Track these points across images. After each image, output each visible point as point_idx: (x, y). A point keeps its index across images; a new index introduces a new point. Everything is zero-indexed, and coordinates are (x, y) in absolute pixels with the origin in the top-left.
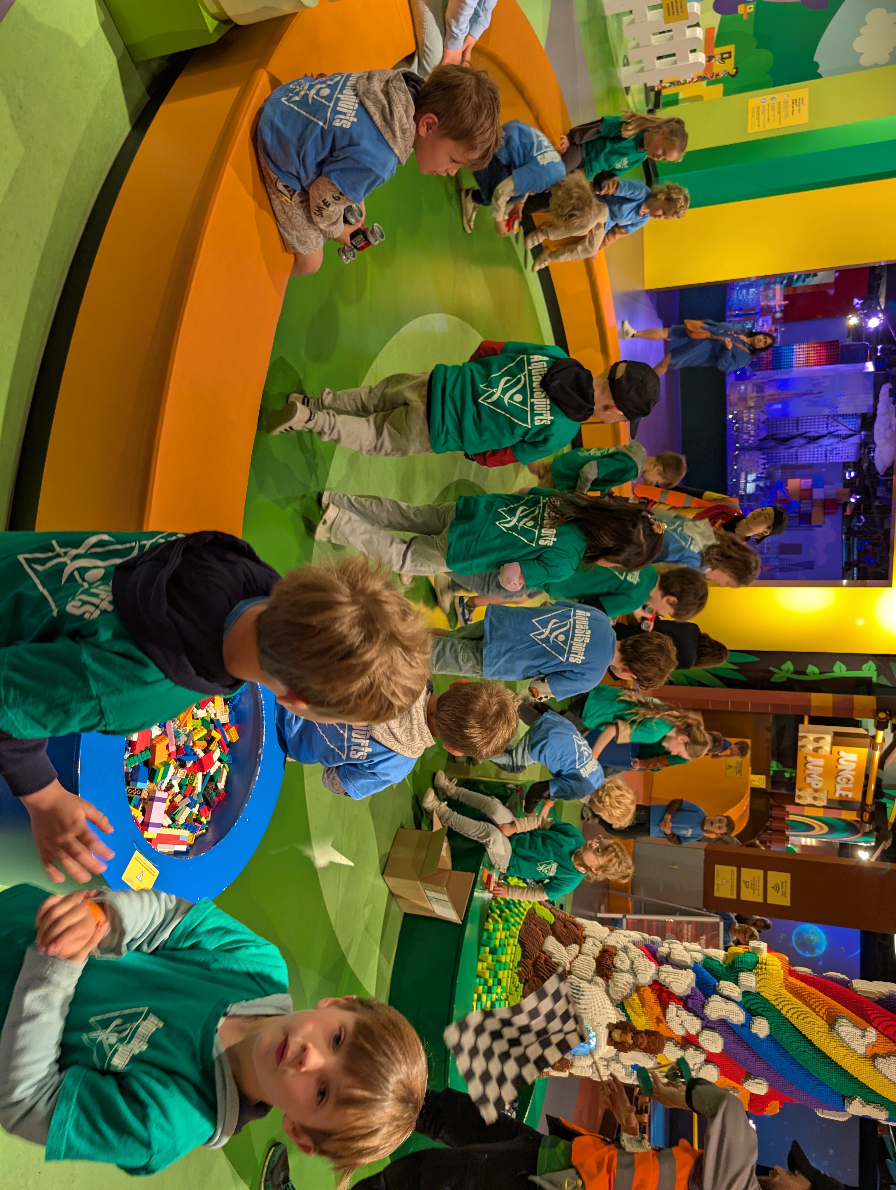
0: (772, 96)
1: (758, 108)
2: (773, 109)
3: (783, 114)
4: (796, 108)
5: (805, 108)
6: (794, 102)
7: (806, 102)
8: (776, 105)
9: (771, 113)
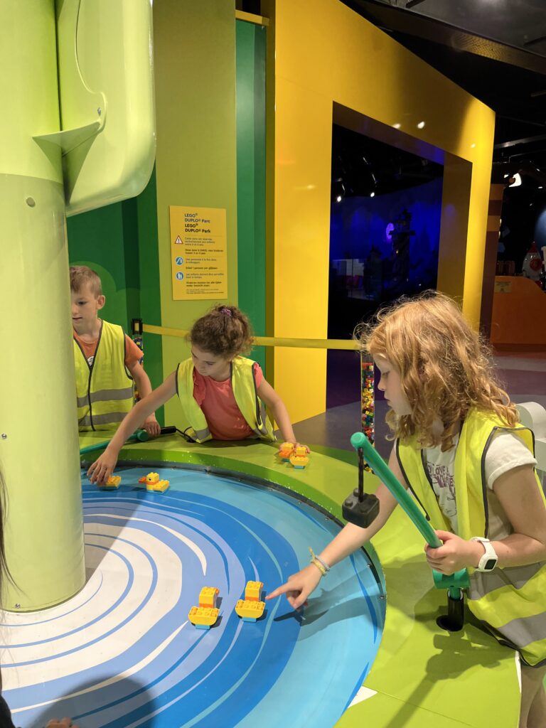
0: (174, 263)
1: (189, 284)
2: (196, 261)
3: (207, 246)
4: (201, 226)
5: (202, 212)
6: (190, 228)
7: (191, 210)
8: (191, 257)
9: (203, 264)
